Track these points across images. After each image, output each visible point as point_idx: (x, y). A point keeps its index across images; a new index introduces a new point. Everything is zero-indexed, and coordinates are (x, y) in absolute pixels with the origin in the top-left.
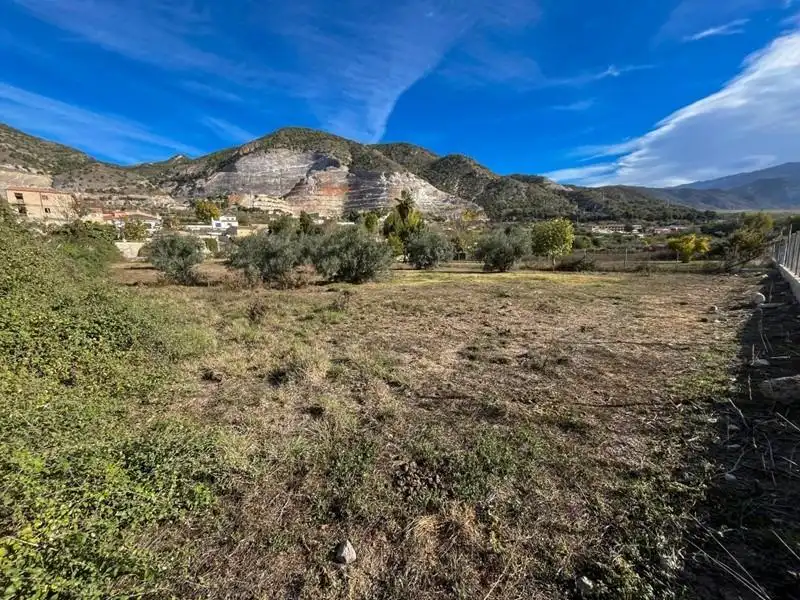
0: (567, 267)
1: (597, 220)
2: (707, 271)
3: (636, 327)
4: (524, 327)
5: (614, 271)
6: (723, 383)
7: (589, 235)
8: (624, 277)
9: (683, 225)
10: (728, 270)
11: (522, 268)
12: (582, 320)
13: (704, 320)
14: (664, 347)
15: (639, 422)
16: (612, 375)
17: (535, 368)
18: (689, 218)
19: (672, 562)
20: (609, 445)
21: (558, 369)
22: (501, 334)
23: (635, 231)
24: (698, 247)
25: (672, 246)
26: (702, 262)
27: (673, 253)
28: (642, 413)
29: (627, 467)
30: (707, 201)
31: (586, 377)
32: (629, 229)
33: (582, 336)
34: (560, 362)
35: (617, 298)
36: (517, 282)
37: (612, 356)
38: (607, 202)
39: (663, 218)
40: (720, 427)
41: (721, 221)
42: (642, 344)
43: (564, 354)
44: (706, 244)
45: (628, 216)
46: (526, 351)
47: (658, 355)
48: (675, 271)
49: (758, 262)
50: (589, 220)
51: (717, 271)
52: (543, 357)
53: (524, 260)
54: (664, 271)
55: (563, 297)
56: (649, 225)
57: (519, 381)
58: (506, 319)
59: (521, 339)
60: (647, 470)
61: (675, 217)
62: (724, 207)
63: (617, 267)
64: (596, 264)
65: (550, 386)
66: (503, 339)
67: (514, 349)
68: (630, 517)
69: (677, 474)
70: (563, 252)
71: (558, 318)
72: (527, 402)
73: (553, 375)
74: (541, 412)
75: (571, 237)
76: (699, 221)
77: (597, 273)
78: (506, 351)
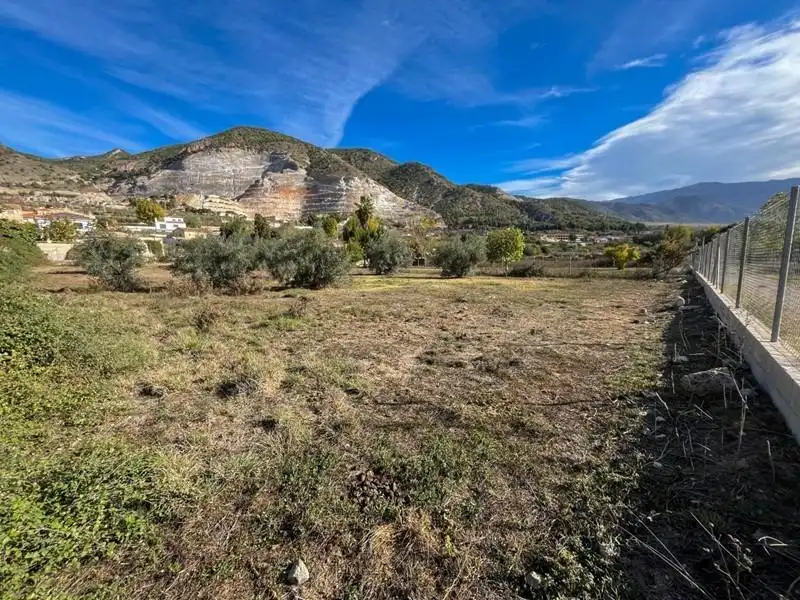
0: (520, 273)
1: (545, 229)
2: (638, 277)
3: (579, 329)
4: (479, 331)
5: (560, 276)
6: (652, 379)
7: (538, 243)
8: (568, 282)
9: (618, 235)
10: (655, 276)
11: (478, 274)
12: (532, 324)
13: (636, 322)
14: (603, 347)
15: (582, 418)
16: (558, 375)
17: (489, 370)
18: (623, 229)
19: (610, 549)
20: (556, 442)
21: (511, 371)
22: (457, 338)
23: (578, 240)
24: (631, 255)
25: (609, 254)
26: (634, 269)
27: (610, 261)
28: (584, 409)
29: (572, 462)
30: (637, 215)
31: (535, 378)
32: (572, 238)
33: (532, 338)
34: (511, 363)
35: (562, 302)
36: (473, 287)
37: (559, 357)
38: (553, 213)
39: (602, 229)
40: (649, 419)
41: (648, 232)
42: (585, 345)
43: (516, 356)
44: (638, 252)
45: (572, 226)
46: (481, 354)
47: (598, 355)
48: (612, 277)
49: (678, 269)
50: (538, 229)
51: (647, 277)
52: (497, 360)
53: (480, 266)
54: (603, 277)
55: (515, 302)
56: (589, 235)
57: (474, 384)
58: (461, 323)
59: (477, 342)
60: (589, 463)
61: (611, 228)
62: (651, 220)
63: (563, 274)
64: (545, 269)
65: (503, 387)
66: (460, 343)
67: (469, 353)
68: (574, 510)
69: (614, 464)
70: (515, 258)
71: (510, 322)
72: (481, 404)
73: (504, 376)
74: (495, 413)
75: (522, 245)
76: (631, 232)
77: (545, 278)
78: (461, 355)
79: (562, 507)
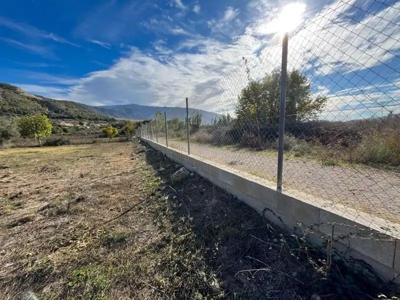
0: (48, 144)
1: (63, 118)
2: (121, 141)
3: (109, 168)
4: (34, 186)
5: (81, 144)
6: (158, 181)
7: (59, 126)
8: (89, 146)
9: (104, 123)
11: (12, 147)
12: (77, 172)
13: (133, 159)
14: (127, 174)
15: (142, 214)
16: (113, 196)
17: (60, 213)
18: (106, 120)
20: (138, 237)
21: (80, 206)
22: (12, 198)
23: (85, 125)
24: (114, 132)
25: (104, 131)
26: (118, 138)
27: (105, 135)
28: (140, 209)
29: (154, 244)
30: (111, 114)
31: (101, 203)
32: (81, 124)
33: (84, 180)
34: (79, 200)
35: (91, 156)
36: (11, 156)
37: (108, 186)
38: (66, 109)
39: (96, 120)
41: (117, 123)
42: (118, 175)
43: (78, 195)
44: (117, 131)
45: (80, 118)
46: (46, 204)
47: (127, 178)
48: (109, 142)
50: (57, 118)
51: (124, 141)
52: (66, 201)
53: (13, 142)
54: (105, 142)
55: (57, 161)
56: (90, 122)
57: (50, 230)
58: (9, 185)
59: (37, 196)
60: (164, 239)
61: (101, 120)
62: (117, 117)
63: (83, 142)
64: (71, 141)
65: (80, 220)
66: (16, 201)
67: (31, 207)
68: (178, 275)
70: (46, 134)
71: (60, 174)
72: (68, 244)
73: (76, 212)
74: (84, 244)
75: (50, 126)
76: (110, 122)
77: (73, 146)
78: (25, 210)
79: (171, 280)
